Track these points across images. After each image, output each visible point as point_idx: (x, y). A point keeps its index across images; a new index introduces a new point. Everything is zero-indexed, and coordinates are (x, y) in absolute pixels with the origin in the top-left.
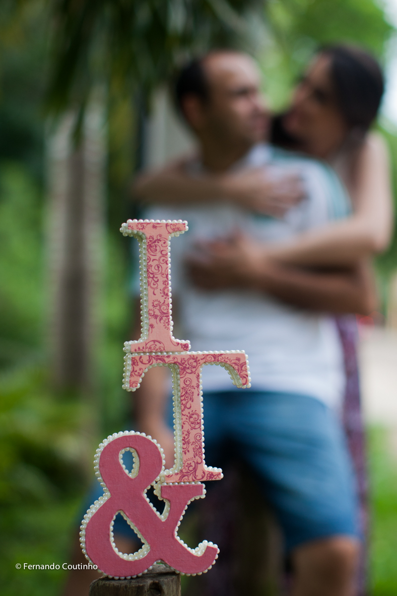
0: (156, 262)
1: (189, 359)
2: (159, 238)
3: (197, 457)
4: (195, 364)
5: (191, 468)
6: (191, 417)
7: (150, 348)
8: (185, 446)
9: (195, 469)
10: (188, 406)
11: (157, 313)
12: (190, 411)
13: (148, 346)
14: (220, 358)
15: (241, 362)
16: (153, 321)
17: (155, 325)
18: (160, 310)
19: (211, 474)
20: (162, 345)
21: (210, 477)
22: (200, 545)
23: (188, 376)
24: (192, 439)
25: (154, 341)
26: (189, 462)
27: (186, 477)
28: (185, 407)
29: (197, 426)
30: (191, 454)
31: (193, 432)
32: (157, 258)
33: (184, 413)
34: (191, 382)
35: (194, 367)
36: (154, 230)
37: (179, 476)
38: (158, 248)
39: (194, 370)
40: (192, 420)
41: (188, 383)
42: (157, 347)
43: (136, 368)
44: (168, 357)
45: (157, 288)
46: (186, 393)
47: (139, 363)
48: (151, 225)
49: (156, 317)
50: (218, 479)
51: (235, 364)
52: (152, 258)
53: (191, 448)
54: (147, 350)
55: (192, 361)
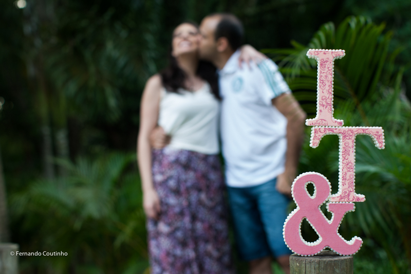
0: (325, 74)
1: (348, 131)
2: (327, 60)
3: (350, 188)
4: (351, 134)
5: (346, 194)
6: (348, 165)
7: (319, 123)
8: (343, 181)
9: (349, 195)
10: (346, 158)
11: (324, 103)
12: (347, 161)
13: (318, 122)
14: (367, 131)
15: (379, 134)
16: (322, 108)
17: (323, 110)
18: (326, 102)
19: (358, 199)
20: (326, 122)
21: (357, 200)
22: (353, 238)
23: (347, 140)
24: (348, 177)
25: (322, 120)
26: (345, 190)
27: (343, 199)
28: (345, 158)
29: (351, 170)
30: (346, 186)
31: (349, 174)
32: (325, 71)
33: (344, 162)
34: (348, 144)
35: (351, 136)
36: (325, 55)
37: (339, 198)
38: (326, 66)
39: (351, 137)
40: (348, 166)
41: (347, 145)
42: (323, 123)
43: (317, 135)
44: (336, 129)
45: (325, 89)
46: (346, 150)
47: (319, 132)
48: (323, 52)
49: (323, 106)
50: (362, 201)
51: (376, 135)
52: (323, 71)
53: (347, 182)
54: (317, 125)
55: (350, 132)
